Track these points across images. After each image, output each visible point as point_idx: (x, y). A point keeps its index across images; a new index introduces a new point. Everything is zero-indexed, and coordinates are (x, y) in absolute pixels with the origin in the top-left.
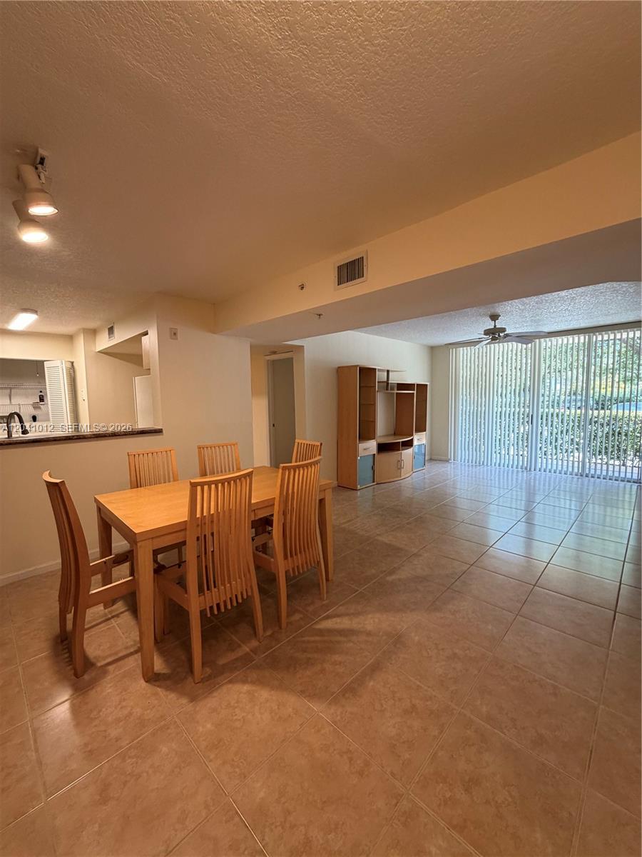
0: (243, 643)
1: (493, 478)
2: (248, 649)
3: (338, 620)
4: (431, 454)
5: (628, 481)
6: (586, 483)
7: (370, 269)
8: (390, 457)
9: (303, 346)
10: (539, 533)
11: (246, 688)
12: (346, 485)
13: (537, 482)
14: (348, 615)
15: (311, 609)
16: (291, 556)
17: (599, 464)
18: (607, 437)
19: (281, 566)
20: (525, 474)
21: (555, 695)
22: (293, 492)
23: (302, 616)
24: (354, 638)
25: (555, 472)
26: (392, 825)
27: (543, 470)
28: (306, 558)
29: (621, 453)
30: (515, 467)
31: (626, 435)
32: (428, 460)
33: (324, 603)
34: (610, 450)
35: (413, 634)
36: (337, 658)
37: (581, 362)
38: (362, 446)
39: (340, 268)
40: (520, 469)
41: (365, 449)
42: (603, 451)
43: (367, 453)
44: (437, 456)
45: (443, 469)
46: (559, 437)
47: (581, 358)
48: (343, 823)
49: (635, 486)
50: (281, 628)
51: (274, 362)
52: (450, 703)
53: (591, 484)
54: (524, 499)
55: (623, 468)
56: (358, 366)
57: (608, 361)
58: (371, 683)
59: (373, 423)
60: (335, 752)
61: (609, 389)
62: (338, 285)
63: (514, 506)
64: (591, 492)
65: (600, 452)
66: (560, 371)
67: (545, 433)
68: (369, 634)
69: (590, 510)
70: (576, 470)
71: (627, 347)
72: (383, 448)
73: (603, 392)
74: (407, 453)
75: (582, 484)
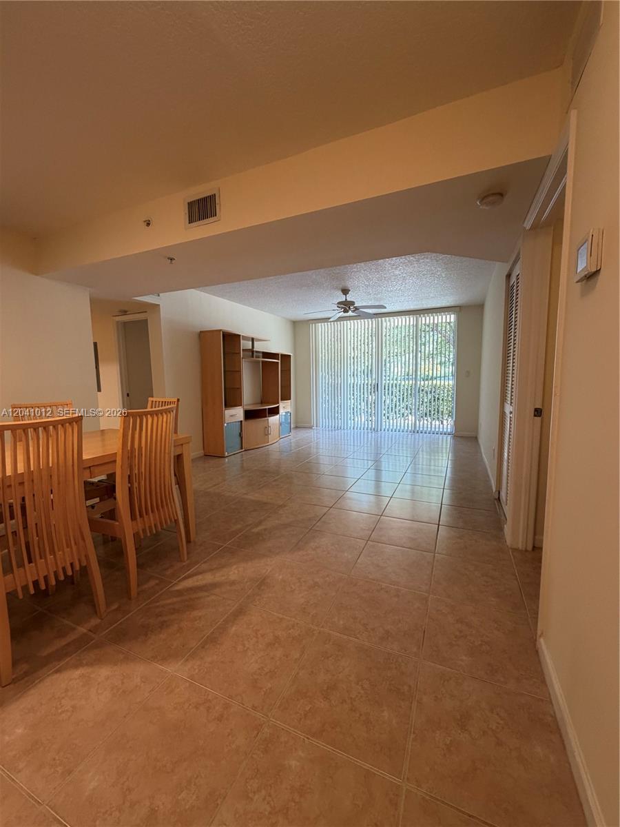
0: (78, 625)
1: (349, 438)
2: (85, 631)
3: (200, 577)
4: (296, 422)
5: (445, 434)
6: (417, 437)
7: (223, 207)
8: (257, 424)
9: (159, 305)
10: (385, 476)
11: (77, 673)
12: (212, 452)
13: (383, 439)
14: (211, 570)
15: (169, 572)
16: (141, 516)
17: (426, 423)
18: (430, 402)
19: (127, 528)
20: (373, 435)
21: (398, 596)
22: (140, 447)
23: (157, 581)
24: (217, 591)
25: (395, 431)
26: (252, 757)
27: (386, 430)
28: (160, 517)
29: (440, 414)
30: (365, 429)
31: (443, 400)
32: (294, 428)
33: (184, 564)
34: (433, 413)
35: (277, 575)
36: (196, 613)
37: (411, 348)
38: (228, 413)
39: (190, 205)
40: (369, 431)
41: (232, 416)
42: (428, 414)
43: (233, 420)
44: (301, 423)
45: (307, 435)
46: (398, 404)
47: (411, 345)
48: (197, 777)
49: (449, 437)
50: (130, 599)
51: (125, 324)
52: (311, 625)
53: (421, 438)
54: (373, 452)
55: (441, 426)
56: (221, 330)
57: (429, 348)
58: (234, 629)
59: (239, 389)
60: (190, 707)
61: (431, 372)
62: (190, 223)
63: (366, 458)
64: (420, 444)
65: (426, 414)
66: (397, 356)
67: (388, 402)
68: (233, 583)
69: (421, 456)
70: (410, 428)
71: (441, 337)
72: (250, 415)
73: (427, 373)
74: (273, 420)
75: (415, 438)
